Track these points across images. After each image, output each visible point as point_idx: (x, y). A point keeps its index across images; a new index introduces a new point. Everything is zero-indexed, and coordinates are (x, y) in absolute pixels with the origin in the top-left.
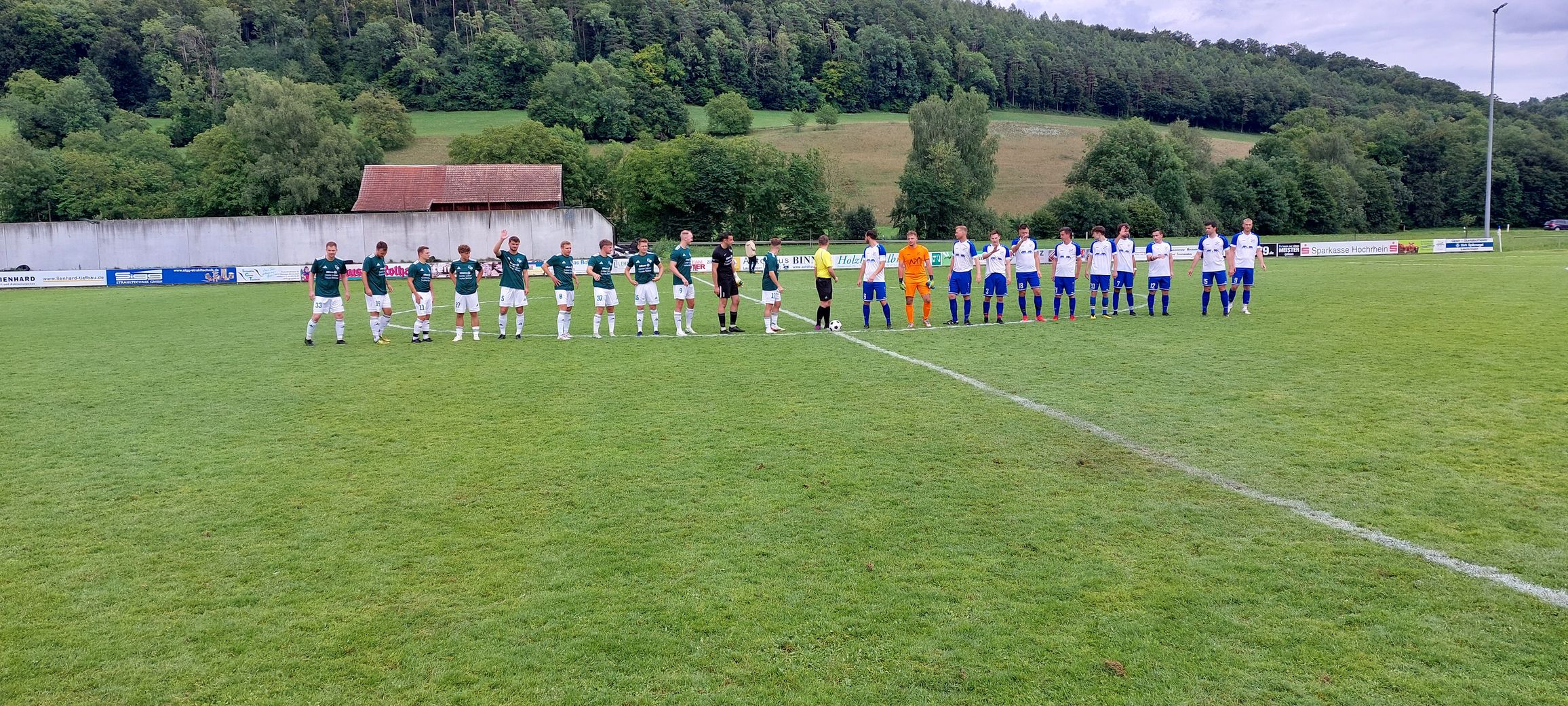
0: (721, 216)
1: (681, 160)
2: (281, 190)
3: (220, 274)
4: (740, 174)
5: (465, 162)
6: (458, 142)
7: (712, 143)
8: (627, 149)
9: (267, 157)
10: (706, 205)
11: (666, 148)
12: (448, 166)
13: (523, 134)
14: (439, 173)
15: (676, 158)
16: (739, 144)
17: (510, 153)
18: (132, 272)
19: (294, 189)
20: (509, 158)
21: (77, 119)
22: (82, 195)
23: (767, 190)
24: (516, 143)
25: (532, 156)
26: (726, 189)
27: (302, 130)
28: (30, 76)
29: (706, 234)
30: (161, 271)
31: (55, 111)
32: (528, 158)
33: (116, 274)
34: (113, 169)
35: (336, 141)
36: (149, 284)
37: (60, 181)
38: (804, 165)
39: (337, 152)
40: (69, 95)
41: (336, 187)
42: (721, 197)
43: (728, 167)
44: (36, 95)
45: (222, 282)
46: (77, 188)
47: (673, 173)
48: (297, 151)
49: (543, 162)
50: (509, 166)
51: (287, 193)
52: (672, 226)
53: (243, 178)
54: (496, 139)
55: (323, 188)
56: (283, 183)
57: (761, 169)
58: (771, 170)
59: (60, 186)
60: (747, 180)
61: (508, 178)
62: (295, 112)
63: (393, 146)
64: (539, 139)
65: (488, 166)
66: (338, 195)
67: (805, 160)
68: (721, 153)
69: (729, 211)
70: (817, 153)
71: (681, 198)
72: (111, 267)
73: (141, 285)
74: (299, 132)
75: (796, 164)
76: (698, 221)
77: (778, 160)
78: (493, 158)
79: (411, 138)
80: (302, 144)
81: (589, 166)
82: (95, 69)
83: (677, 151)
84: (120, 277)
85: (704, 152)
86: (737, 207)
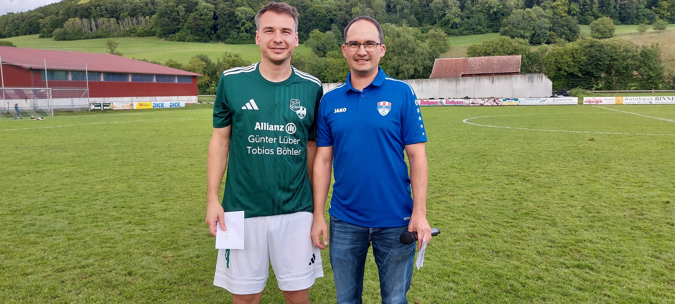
0: (598, 78)
1: (579, 51)
2: (400, 71)
4: (611, 57)
5: (474, 56)
6: (471, 48)
7: (596, 42)
8: (550, 47)
9: (396, 58)
10: (591, 72)
11: (570, 46)
12: (469, 58)
13: (501, 43)
14: (465, 61)
15: (576, 50)
16: (612, 41)
17: (494, 52)
19: (405, 70)
20: (494, 54)
21: (330, 46)
22: (333, 75)
23: (627, 64)
24: (497, 47)
25: (504, 52)
26: (603, 64)
27: (409, 46)
28: (317, 31)
29: (590, 87)
31: (323, 44)
32: (502, 53)
34: (343, 64)
35: (422, 50)
37: (326, 69)
38: (649, 51)
39: (422, 54)
40: (328, 38)
41: (420, 69)
42: (600, 68)
43: (605, 53)
44: (318, 38)
46: (331, 72)
47: (574, 57)
48: (407, 55)
49: (509, 55)
50: (493, 57)
51: (402, 72)
52: (572, 83)
53: (386, 66)
54: (488, 45)
55: (415, 69)
57: (624, 54)
58: (630, 54)
59: (326, 71)
60: (615, 60)
61: (496, 62)
62: (407, 39)
63: (443, 51)
64: (508, 44)
65: (487, 57)
66: (421, 72)
67: (650, 48)
68: (602, 46)
69: (603, 75)
70: (657, 45)
71: (577, 69)
74: (408, 47)
75: (645, 51)
76: (586, 81)
77: (634, 49)
78: (486, 54)
79: (448, 48)
80: (409, 52)
81: (531, 56)
82: (337, 28)
83: (577, 47)
85: (591, 46)
86: (607, 73)
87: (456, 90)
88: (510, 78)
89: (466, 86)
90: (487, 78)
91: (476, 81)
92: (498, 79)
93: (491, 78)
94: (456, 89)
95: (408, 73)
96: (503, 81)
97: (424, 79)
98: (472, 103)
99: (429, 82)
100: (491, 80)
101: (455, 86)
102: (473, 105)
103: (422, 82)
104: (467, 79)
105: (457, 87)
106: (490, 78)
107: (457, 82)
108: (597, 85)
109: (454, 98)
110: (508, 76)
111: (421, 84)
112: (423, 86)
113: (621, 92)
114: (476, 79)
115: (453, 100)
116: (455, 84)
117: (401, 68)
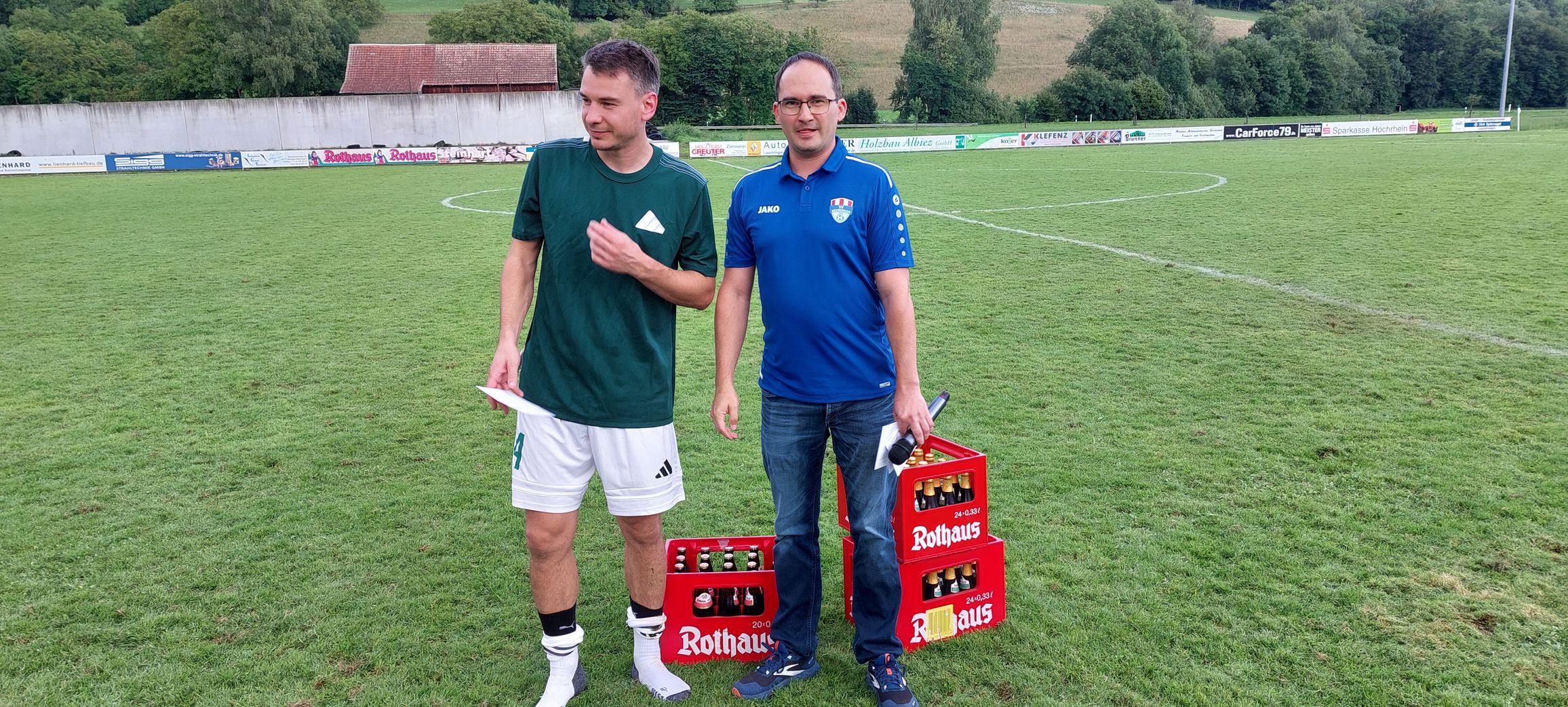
0: (714, 99)
1: (673, 39)
2: (254, 71)
3: (224, 159)
4: (736, 54)
5: (446, 41)
6: (437, 20)
7: (705, 21)
8: (615, 27)
9: (238, 36)
10: (700, 87)
11: (655, 25)
12: (437, 45)
13: (507, 12)
14: (428, 53)
15: (669, 37)
16: (734, 22)
17: (494, 32)
18: (133, 157)
19: (269, 71)
20: (493, 37)
23: (765, 71)
24: (500, 20)
25: (518, 35)
26: (722, 70)
27: (273, 6)
29: (701, 118)
30: (162, 156)
32: (514, 37)
33: (116, 159)
34: (72, 48)
35: (309, 18)
36: (151, 170)
38: (801, 44)
39: (311, 30)
41: (312, 67)
42: (716, 78)
43: (723, 47)
45: (227, 168)
47: (666, 53)
48: (268, 29)
49: (529, 41)
50: (494, 45)
51: (262, 75)
52: (666, 110)
53: (213, 58)
54: (479, 16)
55: (298, 69)
56: (256, 63)
57: (758, 48)
58: (768, 50)
60: (742, 61)
61: (500, 58)
63: (366, 23)
64: (524, 16)
65: (479, 45)
66: (315, 77)
67: (802, 38)
68: (716, 31)
69: (723, 93)
70: (815, 32)
71: (674, 79)
72: (108, 153)
73: (142, 171)
74: (270, 9)
75: (794, 44)
76: (693, 105)
77: (775, 38)
78: (477, 37)
79: (379, 16)
80: (274, 22)
81: (576, 46)
83: (669, 29)
84: (120, 163)
85: (697, 30)
86: (732, 89)
87: (415, 126)
88: (537, 100)
89: (437, 115)
90: (485, 97)
91: (460, 103)
92: (510, 98)
93: (495, 96)
94: (414, 123)
95: (279, 79)
96: (521, 104)
97: (329, 98)
98: (456, 158)
99: (342, 104)
100: (494, 103)
101: (411, 116)
102: (458, 161)
103: (323, 104)
104: (437, 99)
105: (416, 117)
106: (491, 98)
107: (415, 106)
108: (715, 114)
109: (411, 146)
110: (531, 94)
111: (320, 110)
112: (327, 112)
113: (758, 129)
114: (460, 99)
115: (409, 149)
116: (410, 112)
117: (257, 64)
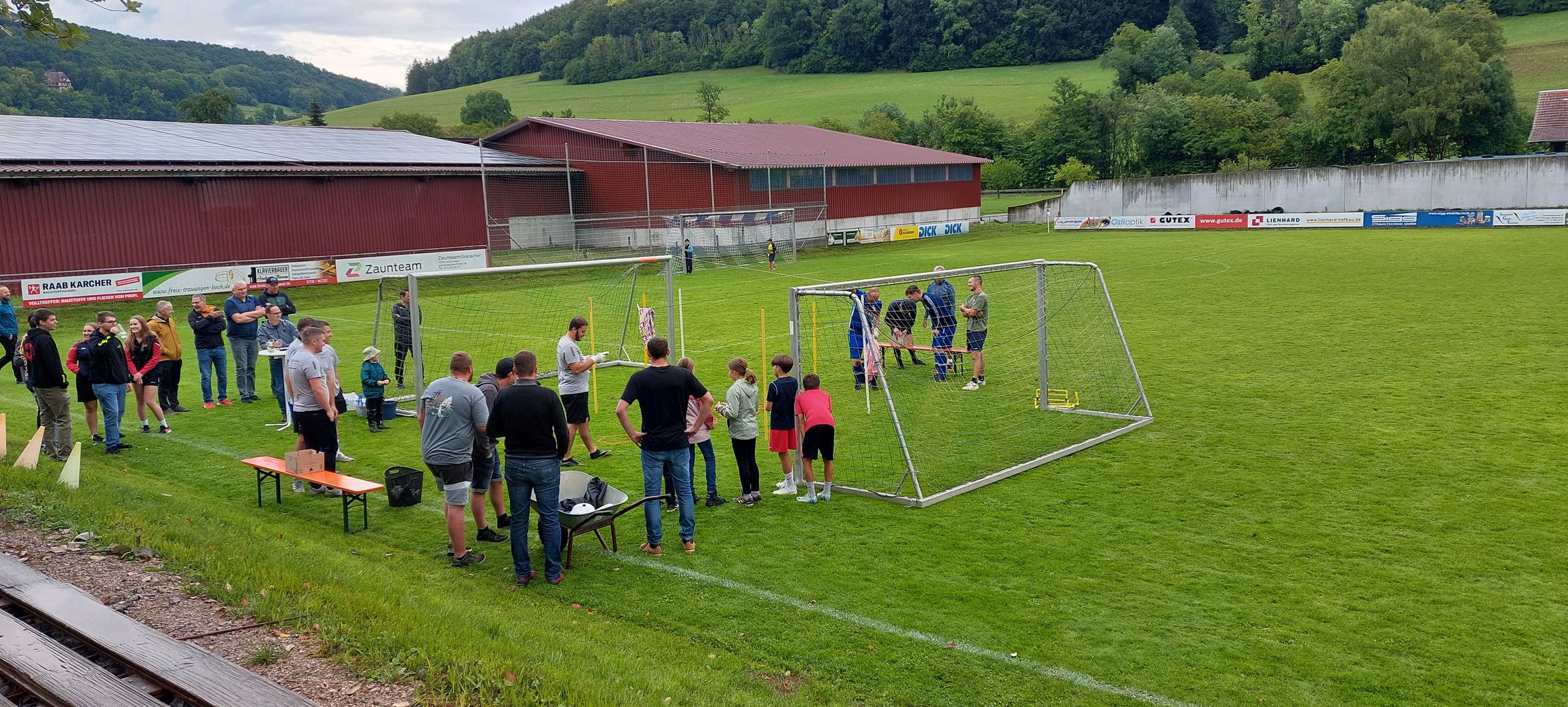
3: (1475, 217)
18: (1388, 213)
21: (1167, 63)
28: (1130, 28)
30: (1416, 214)
31: (1147, 59)
33: (1373, 217)
40: (1162, 43)
44: (1134, 46)
45: (1477, 225)
51: (1401, 125)
56: (1398, 114)
72: (1369, 210)
73: (1394, 227)
84: (1376, 219)
